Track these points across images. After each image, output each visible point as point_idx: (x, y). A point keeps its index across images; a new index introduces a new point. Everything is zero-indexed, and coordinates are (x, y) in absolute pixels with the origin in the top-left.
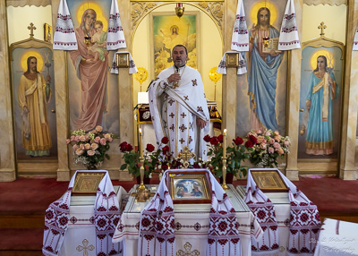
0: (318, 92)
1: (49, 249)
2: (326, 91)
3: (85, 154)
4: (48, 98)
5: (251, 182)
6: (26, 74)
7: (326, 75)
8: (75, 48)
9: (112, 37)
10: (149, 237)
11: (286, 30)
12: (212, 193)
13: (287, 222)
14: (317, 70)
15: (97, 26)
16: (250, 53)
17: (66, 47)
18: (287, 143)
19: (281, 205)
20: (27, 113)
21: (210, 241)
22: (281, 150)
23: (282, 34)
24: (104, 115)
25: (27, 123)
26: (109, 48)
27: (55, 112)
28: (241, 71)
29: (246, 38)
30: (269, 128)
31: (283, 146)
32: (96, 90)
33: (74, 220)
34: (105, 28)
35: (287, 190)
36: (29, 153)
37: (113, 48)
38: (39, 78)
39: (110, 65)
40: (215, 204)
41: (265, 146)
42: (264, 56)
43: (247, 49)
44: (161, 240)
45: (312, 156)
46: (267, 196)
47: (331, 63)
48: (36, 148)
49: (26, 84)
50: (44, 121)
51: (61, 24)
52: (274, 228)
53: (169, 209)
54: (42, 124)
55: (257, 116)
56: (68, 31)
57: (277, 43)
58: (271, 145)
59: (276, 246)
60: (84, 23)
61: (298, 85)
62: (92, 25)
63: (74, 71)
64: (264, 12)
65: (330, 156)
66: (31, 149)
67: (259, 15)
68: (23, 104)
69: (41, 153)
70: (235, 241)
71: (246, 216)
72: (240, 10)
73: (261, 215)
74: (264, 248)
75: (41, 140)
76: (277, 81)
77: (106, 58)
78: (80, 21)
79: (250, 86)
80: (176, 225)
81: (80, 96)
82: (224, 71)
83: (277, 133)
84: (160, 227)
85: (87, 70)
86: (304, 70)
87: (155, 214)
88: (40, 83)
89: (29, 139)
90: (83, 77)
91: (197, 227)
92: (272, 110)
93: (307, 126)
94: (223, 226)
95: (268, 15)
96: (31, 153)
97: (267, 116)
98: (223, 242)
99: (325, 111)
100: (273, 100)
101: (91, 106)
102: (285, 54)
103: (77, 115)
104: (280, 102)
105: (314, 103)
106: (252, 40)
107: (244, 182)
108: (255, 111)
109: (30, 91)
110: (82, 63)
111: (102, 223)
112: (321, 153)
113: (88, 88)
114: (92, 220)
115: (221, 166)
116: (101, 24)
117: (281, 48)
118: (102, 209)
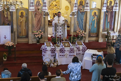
0: (94, 21)
1: (43, 55)
2: (96, 20)
3: (38, 37)
4: (26, 23)
5: (76, 43)
6: (20, 16)
7: (96, 17)
8: (34, 10)
9: (44, 8)
10: (61, 52)
11: (86, 6)
12: (70, 45)
13: (82, 50)
14: (94, 15)
15: (40, 5)
16: (78, 12)
17: (32, 10)
18: (85, 34)
19: (81, 47)
20: (20, 26)
21: (70, 53)
22: (84, 36)
23: (85, 7)
24: (41, 27)
25: (20, 29)
26: (43, 10)
27: (28, 26)
28: (75, 16)
29: (77, 8)
30: (81, 30)
31: (84, 35)
32: (39, 21)
33: (47, 50)
34: (42, 5)
35: (82, 45)
36: (20, 37)
37: (44, 10)
38: (24, 17)
39: (43, 14)
40: (71, 47)
41: (80, 35)
42: (81, 12)
43: (77, 11)
44: (63, 53)
45: (92, 36)
46: (79, 46)
47: (97, 14)
48: (22, 35)
49: (20, 19)
50: (25, 28)
51: (31, 5)
52: (80, 51)
53: (64, 48)
54: (24, 29)
55: (79, 27)
56: (33, 6)
57: (84, 9)
58: (82, 35)
59: (80, 54)
60: (36, 4)
61: (89, 20)
62: (39, 4)
63: (34, 16)
64: (81, 2)
65: (96, 36)
66: (21, 35)
67: (80, 2)
68: (19, 24)
69: (24, 37)
70: (74, 52)
71: (75, 49)
72: (75, 2)
73: (78, 49)
74: (78, 54)
75: (24, 33)
76: (84, 18)
77: (42, 13)
78: (36, 3)
79: (77, 20)
80: (65, 50)
81: (35, 22)
82: (71, 16)
83: (83, 31)
84: (63, 51)
85: (37, 16)
86: (90, 15)
87: (62, 49)
88: (24, 19)
89: (21, 33)
90: (36, 17)
91: (68, 51)
92: (83, 25)
93: (91, 29)
94: (72, 50)
95: (82, 2)
96: (21, 37)
97: (81, 27)
98: (72, 53)
99: (95, 25)
100: (83, 23)
101: (38, 25)
102: (86, 12)
103: (34, 27)
104: (84, 23)
105: (93, 24)
106: (78, 8)
107: (75, 43)
108: (78, 26)
109: (21, 21)
110: (36, 14)
111: (52, 51)
112: (94, 35)
113: (37, 20)
114: (50, 50)
115: (71, 41)
116: (41, 4)
117: (85, 11)
118: (52, 48)
